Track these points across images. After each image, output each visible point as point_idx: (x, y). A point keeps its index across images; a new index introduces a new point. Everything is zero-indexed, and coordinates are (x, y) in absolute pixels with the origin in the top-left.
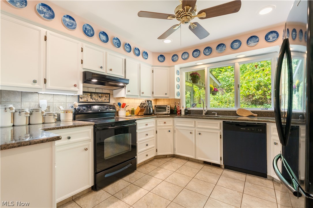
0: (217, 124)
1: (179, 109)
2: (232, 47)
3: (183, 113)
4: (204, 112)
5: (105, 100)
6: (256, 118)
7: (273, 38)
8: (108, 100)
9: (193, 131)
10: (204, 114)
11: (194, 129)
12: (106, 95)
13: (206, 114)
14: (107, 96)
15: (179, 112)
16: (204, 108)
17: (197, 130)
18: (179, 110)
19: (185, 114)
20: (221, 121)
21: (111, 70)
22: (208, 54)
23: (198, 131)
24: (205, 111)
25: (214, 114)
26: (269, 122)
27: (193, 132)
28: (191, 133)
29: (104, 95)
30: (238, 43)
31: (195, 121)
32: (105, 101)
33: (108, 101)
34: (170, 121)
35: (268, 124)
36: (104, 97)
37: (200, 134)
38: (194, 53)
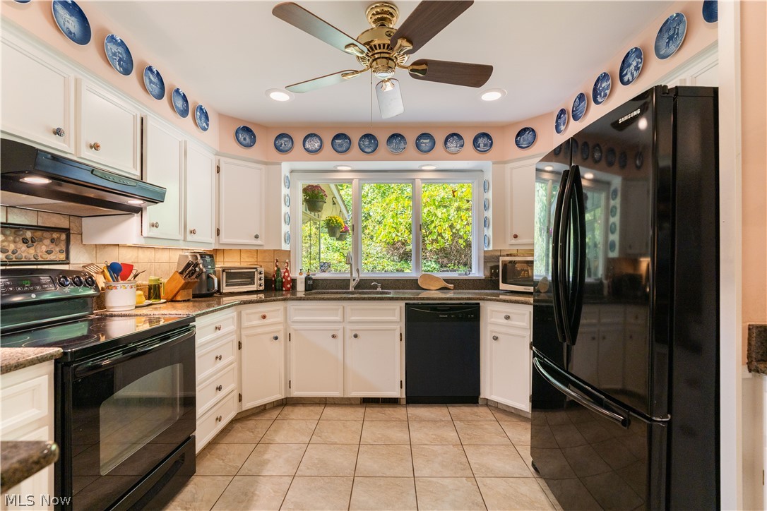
0: (394, 309)
1: (289, 276)
2: (418, 146)
3: (301, 287)
4: (353, 284)
5: (49, 252)
6: (452, 291)
7: (485, 145)
8: (61, 252)
9: (338, 330)
10: (351, 289)
11: (341, 326)
12: (55, 235)
13: (357, 287)
14: (59, 238)
15: (289, 286)
16: (352, 275)
17: (349, 327)
18: (289, 279)
19: (306, 290)
20: (403, 304)
21: (95, 147)
22: (370, 150)
23: (352, 330)
24: (354, 280)
25: (375, 287)
26: (483, 299)
27: (340, 335)
28: (334, 336)
29: (46, 234)
30: (428, 141)
31: (343, 307)
32: (52, 257)
33: (63, 256)
34: (278, 310)
35: (482, 303)
36: (47, 242)
37: (356, 336)
38: (337, 141)
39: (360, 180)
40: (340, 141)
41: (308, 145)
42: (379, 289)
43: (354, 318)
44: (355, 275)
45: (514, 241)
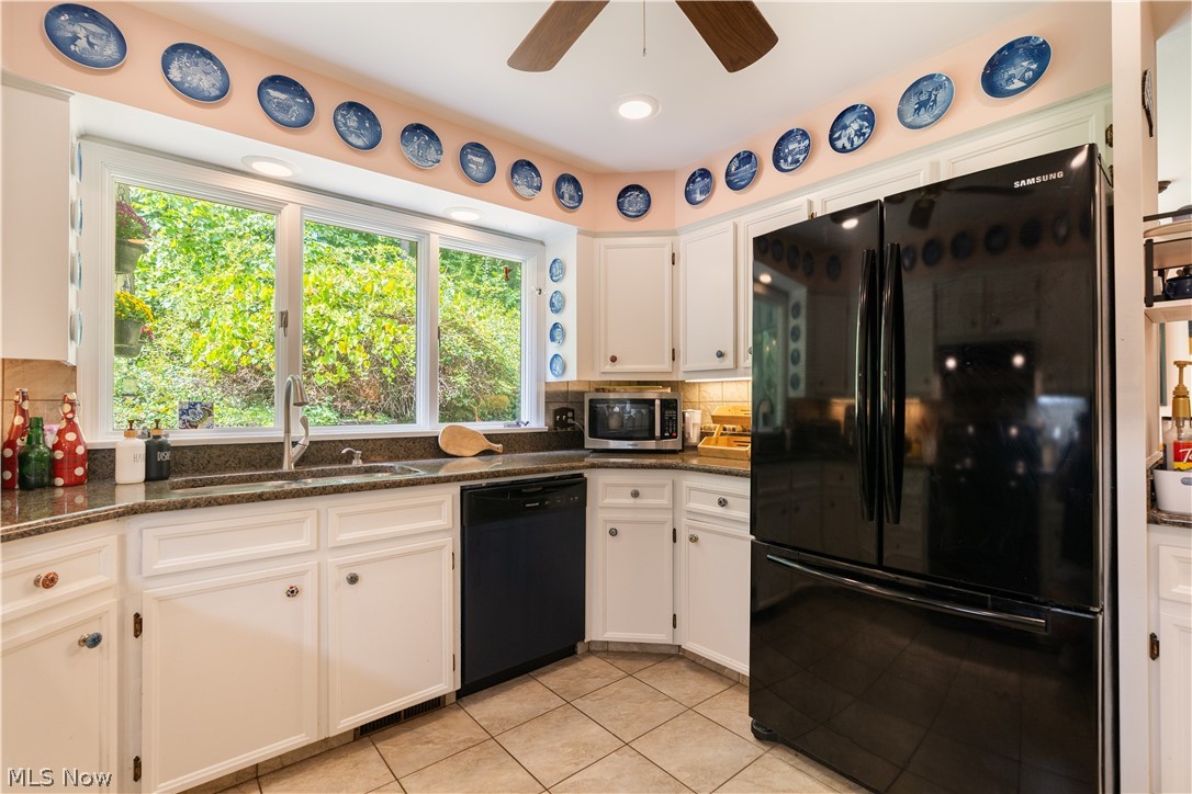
0: (441, 503)
1: (78, 441)
2: (464, 164)
3: (130, 469)
4: (291, 455)
10: (288, 466)
13: (302, 461)
15: (79, 471)
16: (288, 431)
18: (80, 450)
19: (148, 479)
20: (454, 490)
22: (359, 142)
24: (295, 444)
25: (349, 457)
27: (308, 586)
28: (292, 592)
30: (481, 160)
34: (99, 550)
37: (353, 580)
38: (273, 93)
39: (304, 208)
40: (283, 96)
41: (175, 74)
42: (358, 463)
43: (346, 537)
44: (298, 432)
45: (609, 367)
